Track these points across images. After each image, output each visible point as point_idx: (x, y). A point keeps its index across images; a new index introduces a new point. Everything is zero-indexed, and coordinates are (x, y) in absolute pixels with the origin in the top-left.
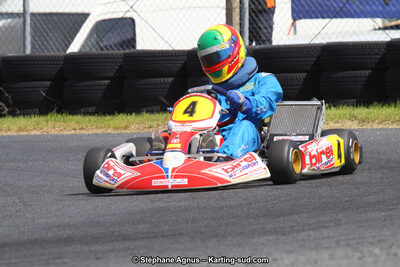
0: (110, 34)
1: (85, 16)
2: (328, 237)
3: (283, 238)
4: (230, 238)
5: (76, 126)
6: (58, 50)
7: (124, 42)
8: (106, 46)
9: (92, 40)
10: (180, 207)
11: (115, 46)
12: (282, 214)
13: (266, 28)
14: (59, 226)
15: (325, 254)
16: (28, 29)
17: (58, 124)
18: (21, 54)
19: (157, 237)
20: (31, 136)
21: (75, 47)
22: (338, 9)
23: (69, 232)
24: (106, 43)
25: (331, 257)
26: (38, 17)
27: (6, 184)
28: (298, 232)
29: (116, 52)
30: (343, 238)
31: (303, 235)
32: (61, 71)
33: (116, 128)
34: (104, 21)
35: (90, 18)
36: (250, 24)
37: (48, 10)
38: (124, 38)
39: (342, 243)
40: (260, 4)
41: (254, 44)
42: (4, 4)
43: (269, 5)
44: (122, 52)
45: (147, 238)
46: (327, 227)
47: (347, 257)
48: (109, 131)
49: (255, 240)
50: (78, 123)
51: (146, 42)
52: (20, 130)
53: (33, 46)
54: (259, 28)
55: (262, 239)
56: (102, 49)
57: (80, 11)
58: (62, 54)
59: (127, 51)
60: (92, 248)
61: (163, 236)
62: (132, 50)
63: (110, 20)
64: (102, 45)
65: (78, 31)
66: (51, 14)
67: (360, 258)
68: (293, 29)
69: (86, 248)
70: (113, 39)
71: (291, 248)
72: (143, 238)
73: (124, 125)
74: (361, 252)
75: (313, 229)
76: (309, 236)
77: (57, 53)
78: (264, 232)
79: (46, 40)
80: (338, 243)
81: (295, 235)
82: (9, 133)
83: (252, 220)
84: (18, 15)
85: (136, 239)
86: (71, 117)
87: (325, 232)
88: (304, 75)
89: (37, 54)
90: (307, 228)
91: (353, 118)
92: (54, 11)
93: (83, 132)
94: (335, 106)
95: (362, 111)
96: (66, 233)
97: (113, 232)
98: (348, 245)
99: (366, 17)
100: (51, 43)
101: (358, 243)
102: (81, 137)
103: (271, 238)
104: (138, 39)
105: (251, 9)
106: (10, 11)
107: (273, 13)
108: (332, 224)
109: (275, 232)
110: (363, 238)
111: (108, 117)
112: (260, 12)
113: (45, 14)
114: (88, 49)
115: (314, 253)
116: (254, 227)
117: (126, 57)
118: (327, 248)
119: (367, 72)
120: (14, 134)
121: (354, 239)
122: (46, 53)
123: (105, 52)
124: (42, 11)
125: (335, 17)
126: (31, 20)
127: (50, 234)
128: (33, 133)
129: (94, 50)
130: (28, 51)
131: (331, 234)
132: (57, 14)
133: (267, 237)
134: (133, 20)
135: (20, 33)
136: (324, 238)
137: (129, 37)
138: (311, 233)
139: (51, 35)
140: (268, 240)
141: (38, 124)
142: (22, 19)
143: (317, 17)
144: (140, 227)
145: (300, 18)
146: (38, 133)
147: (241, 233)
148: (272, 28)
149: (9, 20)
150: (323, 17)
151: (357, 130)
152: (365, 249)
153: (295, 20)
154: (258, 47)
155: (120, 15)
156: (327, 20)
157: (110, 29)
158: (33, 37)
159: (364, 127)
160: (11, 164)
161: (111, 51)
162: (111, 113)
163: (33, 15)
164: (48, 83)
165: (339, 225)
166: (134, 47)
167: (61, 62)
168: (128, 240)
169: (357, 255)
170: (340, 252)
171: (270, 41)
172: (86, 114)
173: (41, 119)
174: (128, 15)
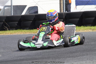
0: (32, 10)
1: (26, 6)
2: (85, 58)
3: (74, 58)
4: (61, 59)
5: (24, 32)
6: (20, 14)
7: (35, 12)
8: (31, 13)
9: (28, 12)
10: (49, 51)
11: (33, 13)
12: (74, 52)
13: (69, 8)
14: (21, 56)
15: (84, 62)
16: (12, 9)
17: (20, 32)
18: (10, 15)
19: (44, 58)
20: (13, 35)
21: (23, 13)
22: (86, 3)
23: (23, 58)
24: (31, 12)
25: (86, 63)
26: (15, 6)
27: (7, 47)
28: (78, 57)
29: (33, 14)
30: (88, 58)
31: (79, 57)
32: (20, 19)
33: (34, 33)
34: (30, 7)
35: (27, 6)
36: (65, 7)
37: (17, 5)
38: (35, 11)
39: (88, 59)
40: (68, 2)
41: (66, 12)
42: (6, 3)
43: (70, 2)
44: (35, 14)
45: (42, 59)
46: (85, 55)
47: (90, 63)
48: (32, 33)
49: (67, 59)
50: (24, 31)
51: (40, 12)
52: (11, 33)
53: (14, 13)
54: (68, 8)
55: (69, 59)
56: (30, 14)
57: (25, 5)
58: (20, 15)
59: (36, 14)
60: (28, 62)
61: (45, 58)
62: (37, 14)
63: (32, 7)
64: (30, 13)
65: (24, 10)
66: (18, 6)
67: (93, 63)
68: (76, 8)
69: (27, 62)
70: (33, 11)
71: (76, 61)
72: (40, 59)
73: (36, 32)
74: (93, 61)
75: (81, 56)
76: (80, 58)
77: (19, 15)
78: (70, 57)
79: (16, 12)
80: (87, 59)
81: (77, 57)
82: (8, 34)
83: (67, 54)
84: (10, 6)
85: (39, 59)
86: (23, 30)
87: (84, 57)
88: (79, 19)
89: (15, 15)
90: (80, 56)
91: (91, 29)
92: (18, 5)
93: (26, 34)
94: (86, 26)
95: (93, 27)
96: (22, 58)
97: (33, 58)
98: (90, 60)
99: (93, 5)
100: (18, 13)
101: (92, 59)
102: (25, 35)
103: (71, 58)
104: (39, 11)
105: (65, 3)
106: (8, 5)
107: (71, 4)
108: (86, 55)
109: (72, 57)
110: (94, 58)
111: (32, 30)
112: (68, 4)
113: (16, 6)
114: (27, 14)
115: (82, 62)
116: (67, 56)
117: (36, 16)
118: (85, 60)
119: (94, 18)
120: (9, 34)
121: (91, 58)
122: (17, 15)
123: (31, 14)
124: (15, 5)
125: (86, 5)
126: (13, 7)
127: (18, 58)
128: (14, 34)
129: (28, 14)
130: (12, 15)
131: (86, 57)
132: (19, 6)
133: (70, 58)
134: (37, 7)
135: (10, 10)
136: (84, 58)
137: (36, 11)
138: (81, 57)
139: (18, 11)
140: (71, 59)
141: (15, 32)
142: (11, 7)
143: (81, 5)
144: (40, 56)
145: (77, 5)
146: (15, 34)
147: (64, 57)
148: (71, 8)
149: (8, 7)
150: (83, 5)
151: (92, 32)
152: (94, 61)
153: (76, 6)
154: (68, 12)
155: (34, 6)
156: (84, 6)
157: (32, 9)
158: (13, 11)
159: (93, 31)
160: (9, 42)
161: (32, 14)
162: (32, 29)
163: (13, 6)
164: (17, 22)
165: (88, 55)
166: (38, 13)
167: (20, 17)
168: (37, 59)
169: (92, 62)
170: (88, 61)
171: (70, 11)
172: (27, 29)
173: (16, 31)
174: (36, 6)
